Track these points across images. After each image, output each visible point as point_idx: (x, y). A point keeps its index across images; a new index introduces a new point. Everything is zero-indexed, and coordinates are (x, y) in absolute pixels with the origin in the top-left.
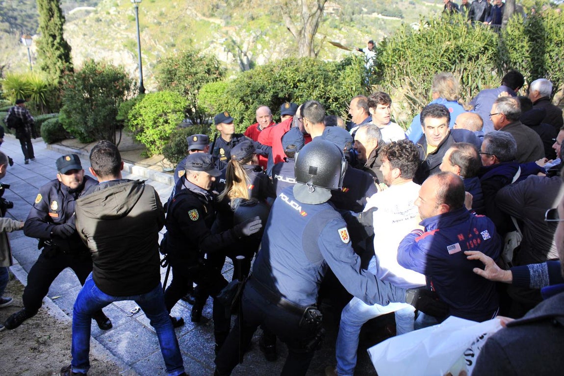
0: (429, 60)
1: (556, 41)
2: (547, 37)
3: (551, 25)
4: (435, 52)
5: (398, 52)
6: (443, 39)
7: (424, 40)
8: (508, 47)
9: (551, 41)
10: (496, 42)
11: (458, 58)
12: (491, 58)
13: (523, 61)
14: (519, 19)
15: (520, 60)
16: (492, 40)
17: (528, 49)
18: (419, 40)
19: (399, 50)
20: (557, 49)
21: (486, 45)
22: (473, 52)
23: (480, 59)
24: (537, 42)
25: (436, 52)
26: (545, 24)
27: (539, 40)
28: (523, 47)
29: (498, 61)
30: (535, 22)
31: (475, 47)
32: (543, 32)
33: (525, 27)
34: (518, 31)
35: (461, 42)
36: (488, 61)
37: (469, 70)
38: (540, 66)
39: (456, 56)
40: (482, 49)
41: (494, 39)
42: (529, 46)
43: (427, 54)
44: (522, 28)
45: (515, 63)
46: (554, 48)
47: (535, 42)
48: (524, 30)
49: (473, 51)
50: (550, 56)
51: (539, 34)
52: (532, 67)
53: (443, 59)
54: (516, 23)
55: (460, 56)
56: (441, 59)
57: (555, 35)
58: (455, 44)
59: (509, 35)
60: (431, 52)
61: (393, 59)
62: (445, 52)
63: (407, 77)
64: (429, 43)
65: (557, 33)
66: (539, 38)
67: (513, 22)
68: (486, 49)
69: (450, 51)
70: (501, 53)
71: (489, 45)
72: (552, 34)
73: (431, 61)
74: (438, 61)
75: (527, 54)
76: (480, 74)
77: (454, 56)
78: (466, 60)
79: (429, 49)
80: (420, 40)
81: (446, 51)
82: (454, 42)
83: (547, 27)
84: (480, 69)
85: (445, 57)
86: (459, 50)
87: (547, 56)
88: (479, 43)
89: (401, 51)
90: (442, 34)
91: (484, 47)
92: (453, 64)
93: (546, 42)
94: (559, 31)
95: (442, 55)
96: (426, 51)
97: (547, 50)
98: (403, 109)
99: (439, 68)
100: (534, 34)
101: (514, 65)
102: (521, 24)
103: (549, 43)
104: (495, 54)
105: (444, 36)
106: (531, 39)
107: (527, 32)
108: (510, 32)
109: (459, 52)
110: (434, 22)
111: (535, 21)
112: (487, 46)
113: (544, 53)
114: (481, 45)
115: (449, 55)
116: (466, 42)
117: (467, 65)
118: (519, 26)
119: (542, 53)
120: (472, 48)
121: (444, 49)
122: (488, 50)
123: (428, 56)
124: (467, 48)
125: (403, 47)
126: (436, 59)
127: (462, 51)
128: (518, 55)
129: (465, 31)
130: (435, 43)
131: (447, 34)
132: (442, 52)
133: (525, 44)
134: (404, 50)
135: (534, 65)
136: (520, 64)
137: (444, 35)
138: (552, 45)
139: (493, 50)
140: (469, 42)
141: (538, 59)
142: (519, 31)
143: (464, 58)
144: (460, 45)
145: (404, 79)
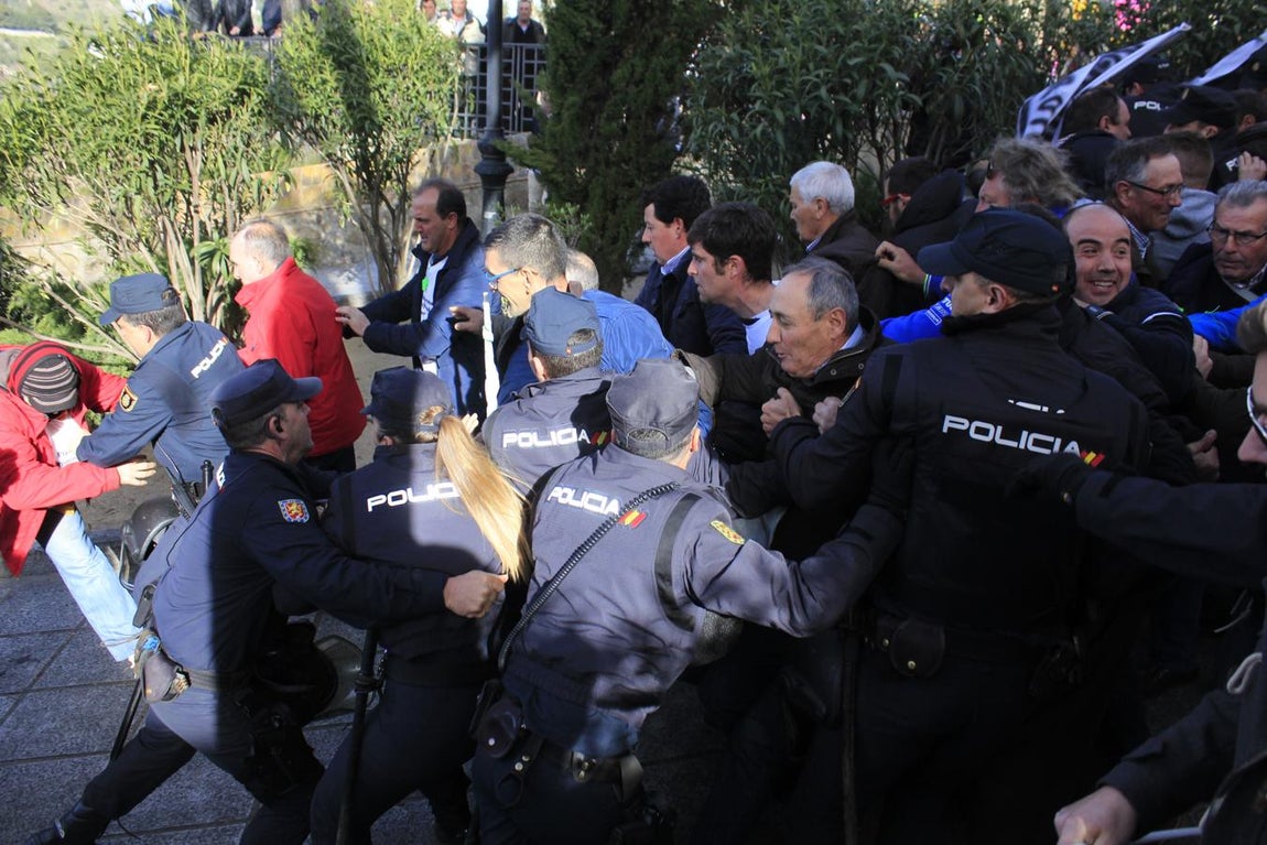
0: (115, 131)
1: (385, 66)
2: (368, 59)
3: (369, 35)
4: (124, 110)
5: (34, 118)
6: (140, 79)
7: (93, 84)
8: (295, 85)
9: (375, 64)
10: (263, 76)
11: (182, 119)
12: (260, 112)
13: (330, 111)
14: (305, 24)
15: (325, 111)
16: (254, 73)
17: (335, 85)
18: (82, 85)
19: (35, 115)
20: (391, 82)
21: (241, 84)
22: (214, 104)
23: (234, 116)
24: (350, 70)
25: (128, 110)
26: (357, 31)
27: (354, 66)
28: (324, 82)
29: (275, 117)
30: (339, 29)
31: (216, 90)
32: (357, 50)
33: (322, 41)
34: (307, 49)
35: (182, 80)
36: (254, 119)
37: (215, 144)
38: (366, 118)
39: (178, 116)
40: (235, 94)
41: (256, 70)
42: (337, 80)
43: (107, 118)
44: (314, 42)
45: (317, 118)
46: (384, 80)
47: (346, 71)
48: (321, 46)
49: (214, 100)
50: (381, 96)
51: (349, 53)
52: (351, 122)
53: (148, 126)
54: (302, 33)
55: (186, 114)
56: (143, 127)
57: (380, 54)
58: (169, 87)
59: (292, 59)
60: (114, 111)
61: (24, 136)
62: (148, 108)
63: (74, 177)
64: (107, 91)
65: (383, 49)
66: (352, 61)
67: (295, 29)
68: (243, 93)
69: (160, 106)
70: (277, 99)
71: (249, 85)
72: (375, 51)
73: (121, 133)
74: (136, 131)
75: (337, 97)
76: (240, 150)
77: (172, 116)
78: (202, 121)
79: (109, 106)
80: (84, 83)
81: (152, 105)
82: (166, 83)
83: (363, 37)
84: (238, 139)
85: (153, 121)
86: (178, 100)
87: (375, 96)
88: (223, 81)
89: (42, 115)
90: (133, 66)
91: (237, 90)
92: (174, 136)
93: (368, 68)
94: (387, 45)
95: (144, 117)
96: (103, 109)
97: (372, 85)
98: (89, 253)
99: (143, 147)
100: (341, 53)
101: (316, 122)
102: (311, 34)
103: (373, 72)
104: (265, 102)
105: (140, 73)
106: (339, 65)
107: (327, 50)
108: (291, 52)
109: (183, 106)
110: (108, 39)
111: (336, 26)
112: (246, 87)
113: (368, 91)
114: (230, 85)
115: (161, 115)
116: (195, 81)
117: (208, 132)
118: (308, 37)
119: (365, 92)
120: (211, 93)
121: (145, 101)
122: (249, 96)
123: (112, 122)
124: (198, 95)
125: (45, 105)
126: (130, 128)
127: (192, 103)
128: (318, 100)
129: (186, 57)
130: (123, 91)
131: (146, 66)
132: (142, 110)
133: (327, 75)
134: (44, 111)
135: (354, 119)
136: (326, 118)
137: (140, 69)
138: (381, 75)
139: (259, 94)
140: (200, 80)
141: (359, 104)
142: (312, 49)
143: (198, 118)
144: (180, 90)
145: (66, 184)
